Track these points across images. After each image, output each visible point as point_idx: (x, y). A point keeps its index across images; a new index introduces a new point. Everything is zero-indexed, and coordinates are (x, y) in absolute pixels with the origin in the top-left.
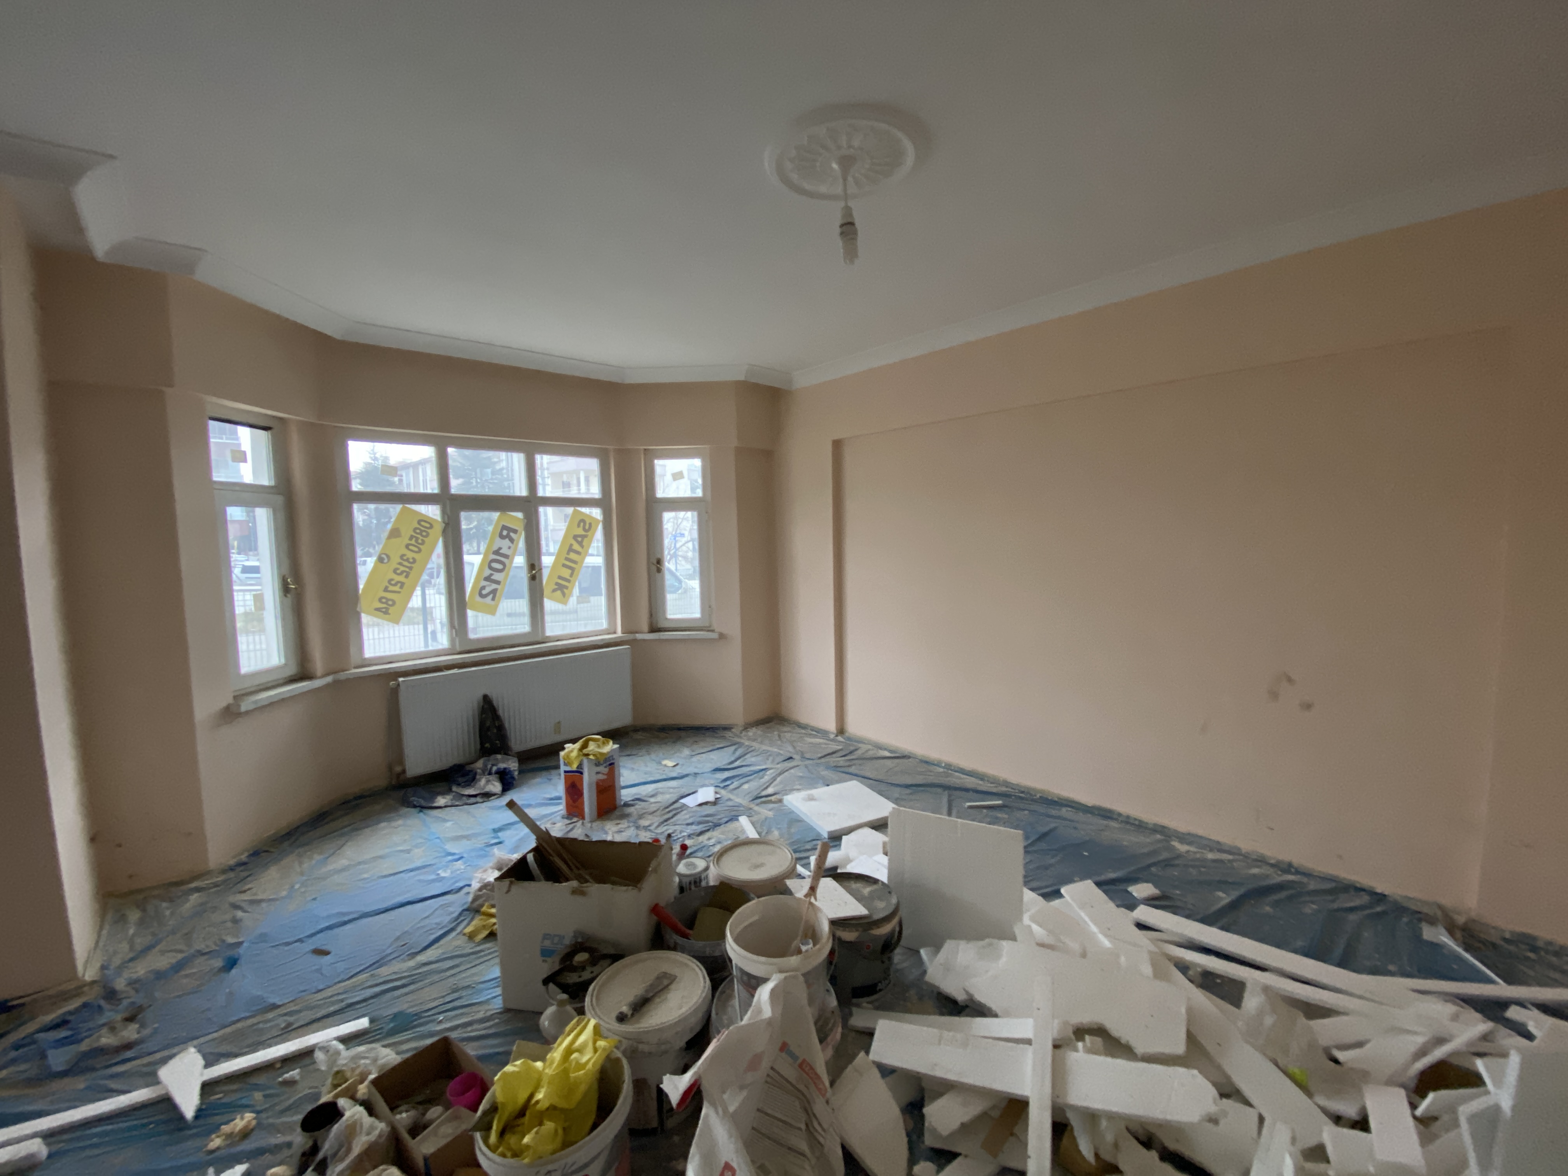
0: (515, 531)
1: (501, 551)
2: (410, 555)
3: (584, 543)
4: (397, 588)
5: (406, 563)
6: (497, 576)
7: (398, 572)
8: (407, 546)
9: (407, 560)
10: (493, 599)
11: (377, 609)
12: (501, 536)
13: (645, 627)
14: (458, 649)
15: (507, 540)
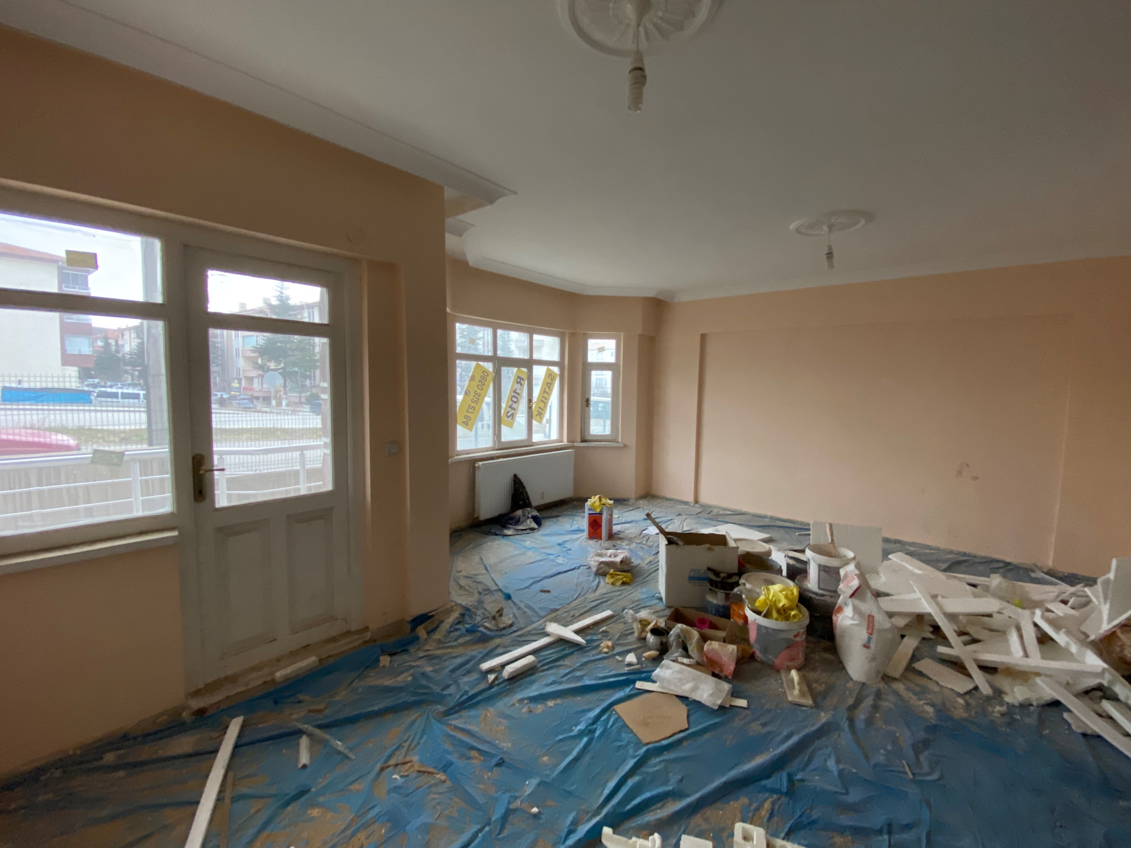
0: (523, 379)
1: (517, 391)
2: (479, 391)
3: (551, 388)
4: (471, 410)
5: (476, 396)
6: (514, 406)
7: (473, 401)
8: (478, 385)
9: (477, 394)
10: (512, 419)
11: (463, 422)
12: (518, 383)
13: (579, 440)
14: (497, 448)
15: (519, 385)
